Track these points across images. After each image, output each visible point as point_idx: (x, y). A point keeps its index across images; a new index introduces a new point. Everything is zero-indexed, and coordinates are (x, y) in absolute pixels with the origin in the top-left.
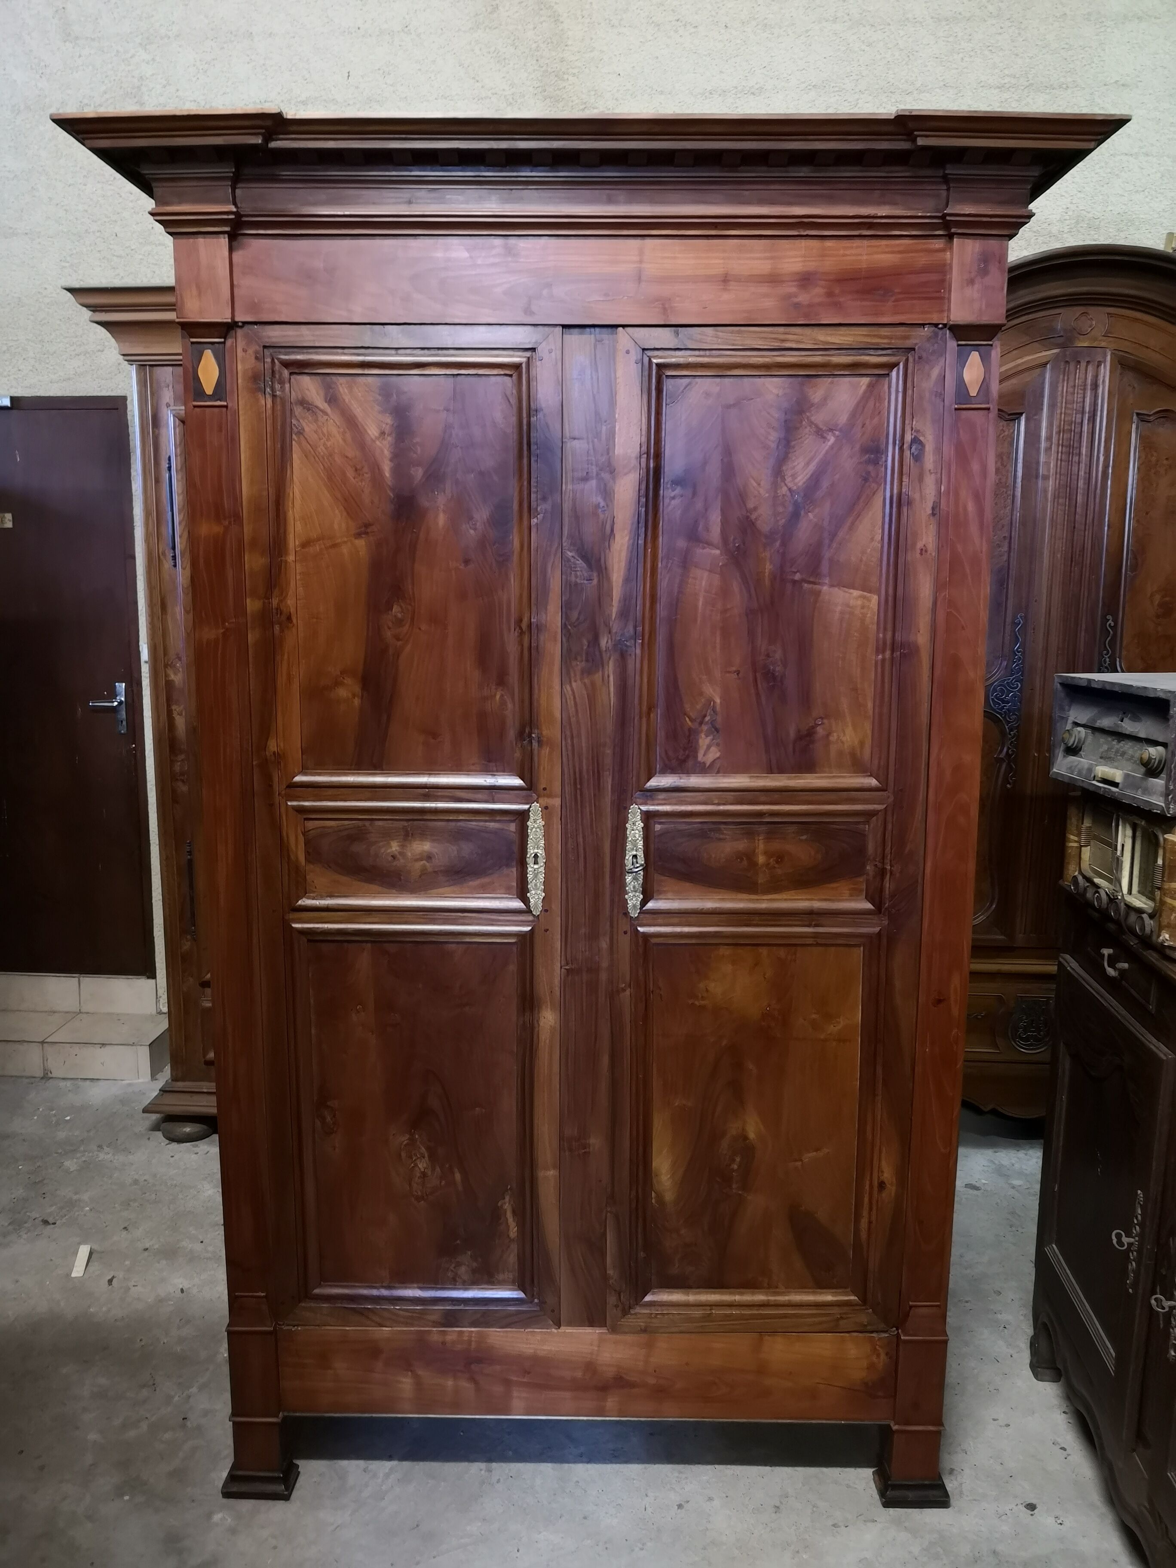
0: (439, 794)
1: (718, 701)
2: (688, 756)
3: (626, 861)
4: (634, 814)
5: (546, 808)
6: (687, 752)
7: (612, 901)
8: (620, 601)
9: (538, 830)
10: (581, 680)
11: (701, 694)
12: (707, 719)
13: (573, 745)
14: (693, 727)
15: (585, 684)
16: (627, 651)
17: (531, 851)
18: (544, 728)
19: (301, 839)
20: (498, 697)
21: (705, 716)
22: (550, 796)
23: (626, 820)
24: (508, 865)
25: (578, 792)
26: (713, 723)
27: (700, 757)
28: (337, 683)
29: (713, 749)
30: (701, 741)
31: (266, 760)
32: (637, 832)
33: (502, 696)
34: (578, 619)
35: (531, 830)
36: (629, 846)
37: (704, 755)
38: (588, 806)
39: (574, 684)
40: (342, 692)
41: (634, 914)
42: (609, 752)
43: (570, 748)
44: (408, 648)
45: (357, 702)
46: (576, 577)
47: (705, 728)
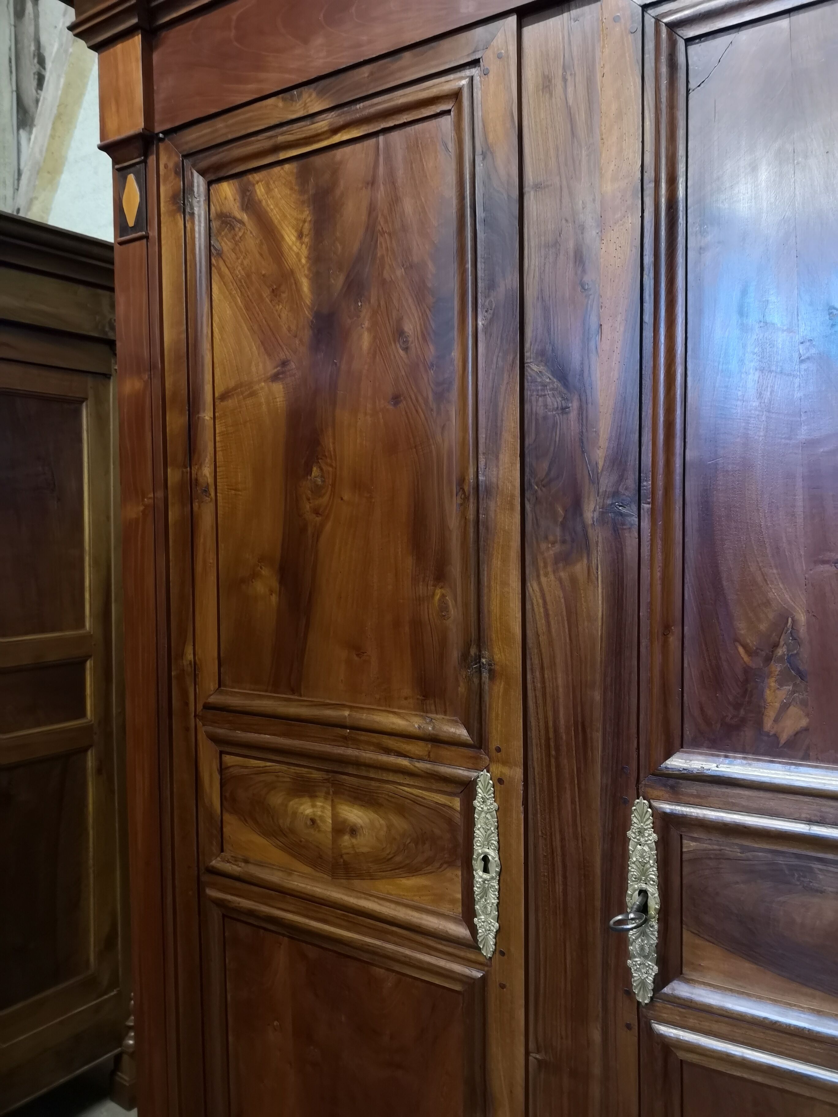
0: (362, 738)
1: (802, 618)
2: (743, 721)
3: (628, 899)
4: (642, 815)
5: (500, 781)
6: (742, 712)
7: (606, 966)
8: (610, 440)
9: (488, 816)
10: (554, 572)
11: (768, 603)
12: (781, 651)
13: (543, 682)
14: (752, 664)
15: (560, 580)
16: (623, 524)
17: (479, 849)
18: (496, 650)
19: (217, 777)
20: (437, 597)
21: (776, 645)
22: (505, 762)
23: (627, 825)
24: (451, 864)
25: (553, 761)
26: (791, 659)
27: (768, 724)
28: (255, 575)
29: (794, 710)
30: (768, 694)
31: (183, 670)
32: (646, 848)
33: (443, 596)
34: (548, 474)
35: (479, 815)
36: (633, 871)
37: (776, 721)
38: (567, 786)
39: (543, 579)
40: (260, 587)
41: (644, 998)
42: (597, 696)
43: (539, 685)
44: (328, 527)
45: (274, 599)
46: (546, 406)
47: (776, 668)
